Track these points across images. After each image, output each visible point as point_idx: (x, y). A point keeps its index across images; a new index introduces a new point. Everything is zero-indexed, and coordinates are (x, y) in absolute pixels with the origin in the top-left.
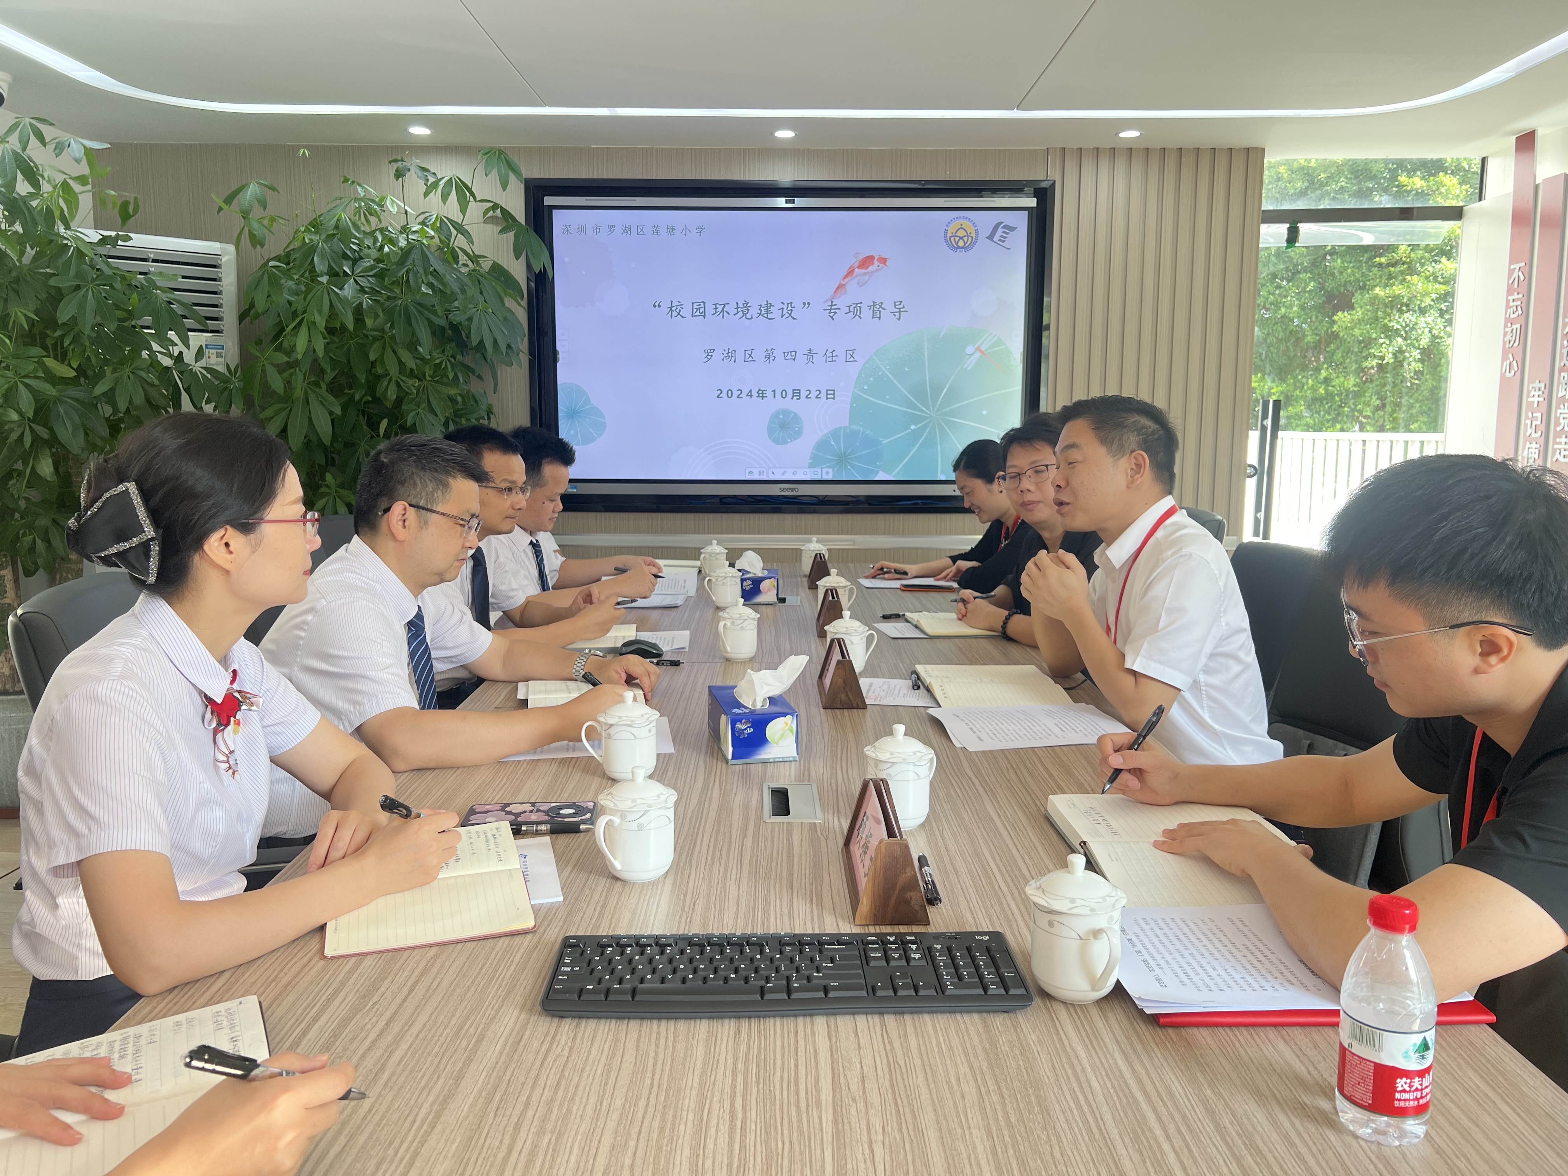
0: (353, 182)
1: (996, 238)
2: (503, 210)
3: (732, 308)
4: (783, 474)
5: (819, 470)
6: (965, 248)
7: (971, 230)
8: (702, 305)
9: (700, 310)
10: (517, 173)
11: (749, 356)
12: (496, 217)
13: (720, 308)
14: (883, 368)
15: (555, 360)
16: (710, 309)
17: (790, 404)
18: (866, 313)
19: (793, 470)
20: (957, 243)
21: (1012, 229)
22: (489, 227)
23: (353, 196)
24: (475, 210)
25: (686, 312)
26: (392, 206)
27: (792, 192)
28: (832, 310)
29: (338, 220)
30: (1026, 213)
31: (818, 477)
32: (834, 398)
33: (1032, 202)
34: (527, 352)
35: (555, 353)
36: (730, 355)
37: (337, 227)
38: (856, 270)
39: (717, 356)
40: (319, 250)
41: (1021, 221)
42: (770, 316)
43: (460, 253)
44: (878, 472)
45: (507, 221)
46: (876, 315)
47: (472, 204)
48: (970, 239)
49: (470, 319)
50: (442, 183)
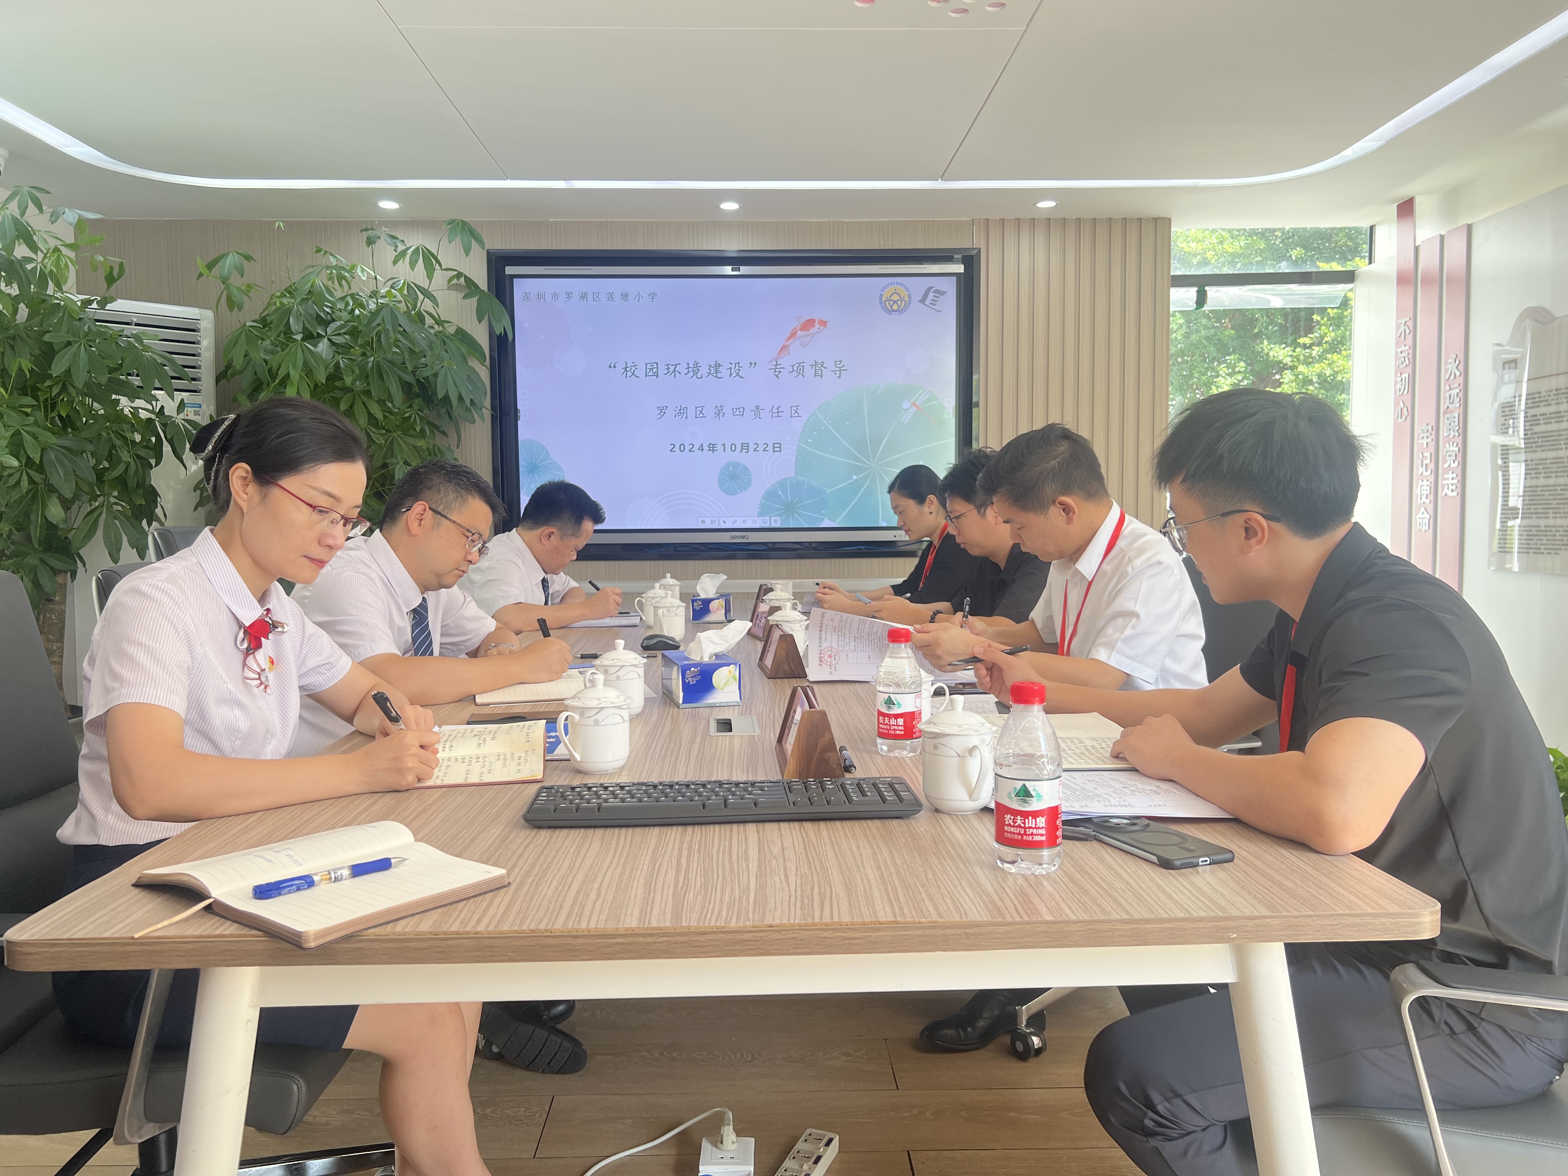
0: (326, 252)
1: (928, 302)
2: (467, 279)
3: (682, 368)
4: (734, 523)
5: (768, 519)
6: (899, 311)
7: (904, 294)
8: (655, 366)
9: (653, 370)
10: (480, 241)
11: (700, 413)
12: (460, 285)
13: (671, 370)
14: (825, 422)
15: (516, 418)
16: (662, 370)
17: (738, 457)
18: (809, 372)
19: (743, 519)
20: (891, 307)
21: (943, 293)
22: (453, 293)
23: (324, 264)
24: (440, 278)
25: (641, 372)
26: (363, 273)
27: (736, 261)
28: (777, 370)
29: (312, 286)
30: (955, 278)
31: (767, 525)
32: (780, 451)
33: (960, 268)
34: (489, 408)
35: (516, 410)
36: (682, 411)
37: (310, 292)
38: (799, 332)
39: (670, 412)
40: (294, 312)
41: (950, 287)
42: (719, 375)
43: (427, 317)
44: (823, 519)
45: (470, 288)
46: (818, 374)
47: (438, 273)
48: (903, 302)
49: (435, 375)
50: (410, 251)
